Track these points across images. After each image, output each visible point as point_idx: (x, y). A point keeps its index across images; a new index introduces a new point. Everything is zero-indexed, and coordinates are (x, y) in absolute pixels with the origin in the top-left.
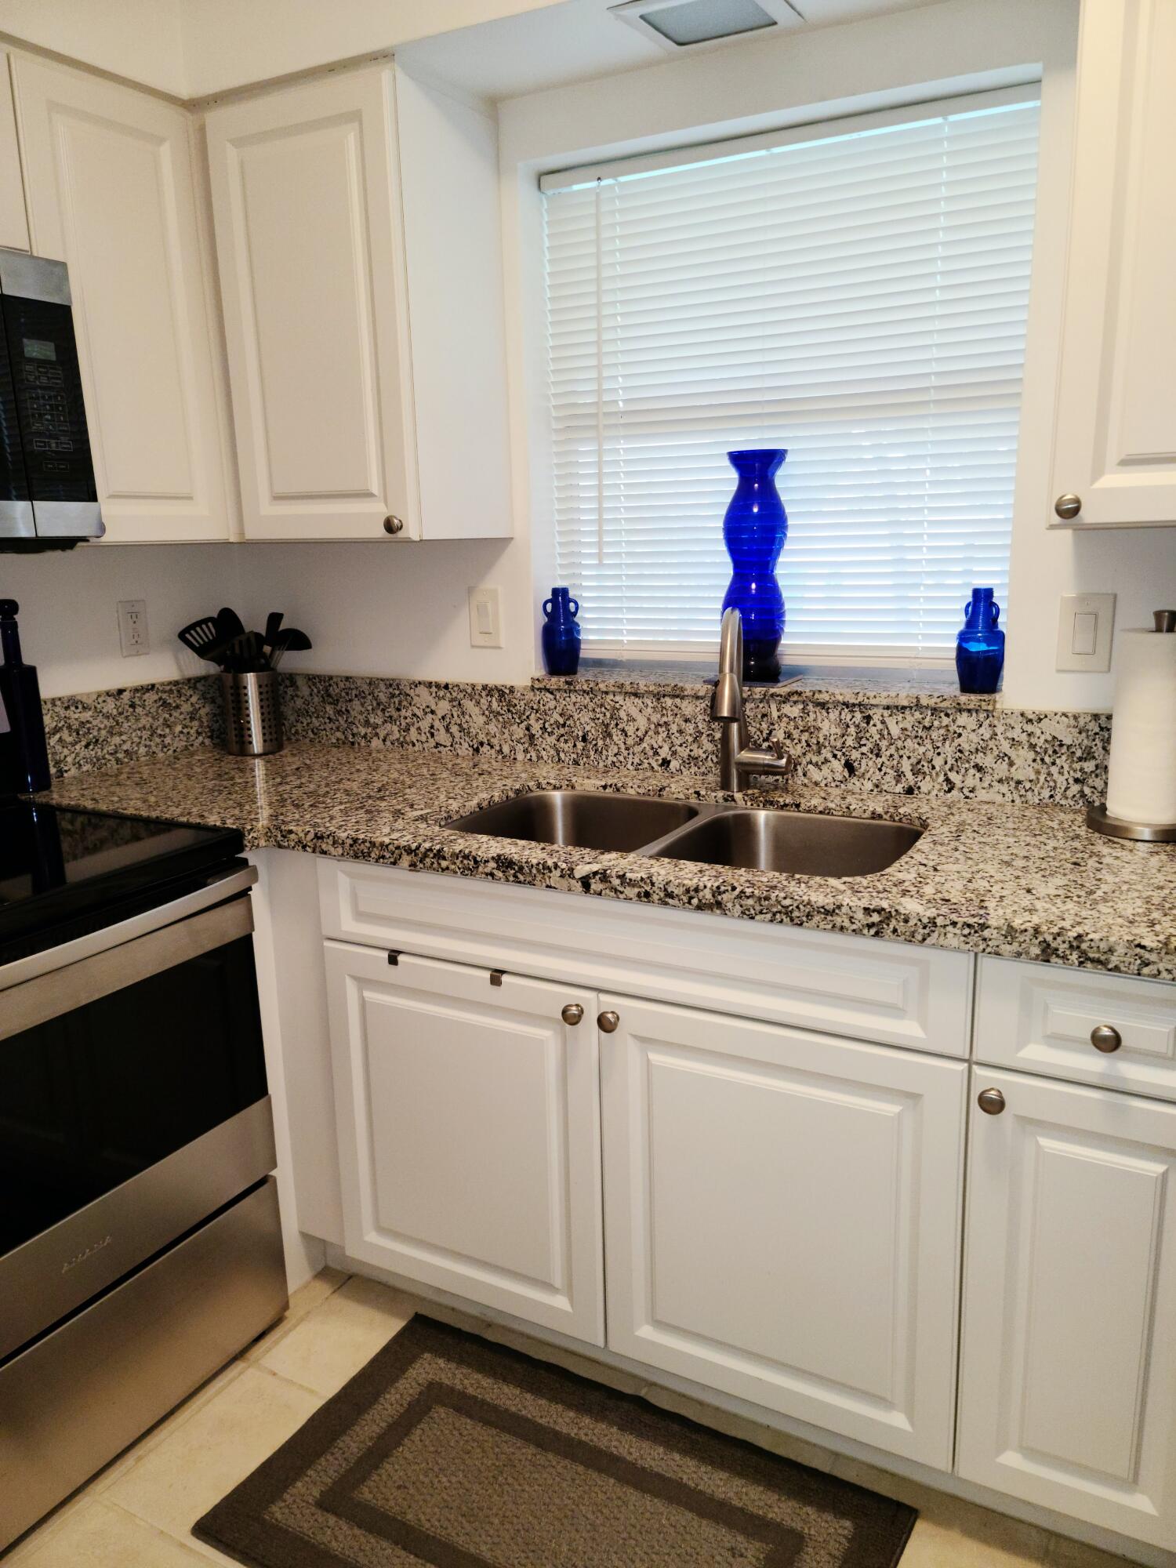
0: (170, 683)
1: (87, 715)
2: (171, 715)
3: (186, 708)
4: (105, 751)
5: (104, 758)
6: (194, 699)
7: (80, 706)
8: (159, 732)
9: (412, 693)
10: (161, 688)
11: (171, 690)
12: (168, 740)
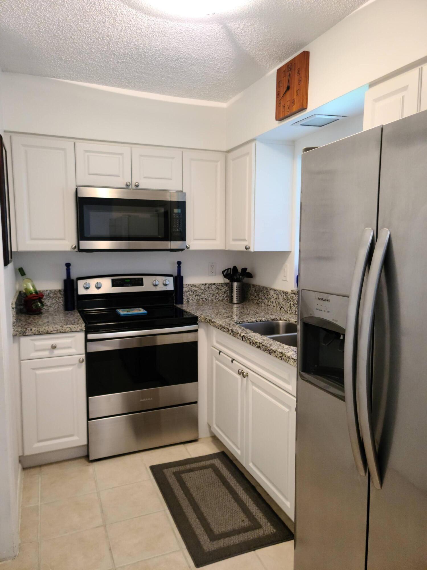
0: (220, 283)
1: (196, 289)
2: (219, 291)
3: (224, 290)
4: (200, 298)
5: (199, 299)
6: (226, 288)
7: (195, 286)
8: (215, 295)
9: (270, 291)
10: (217, 284)
11: (220, 285)
12: (217, 297)
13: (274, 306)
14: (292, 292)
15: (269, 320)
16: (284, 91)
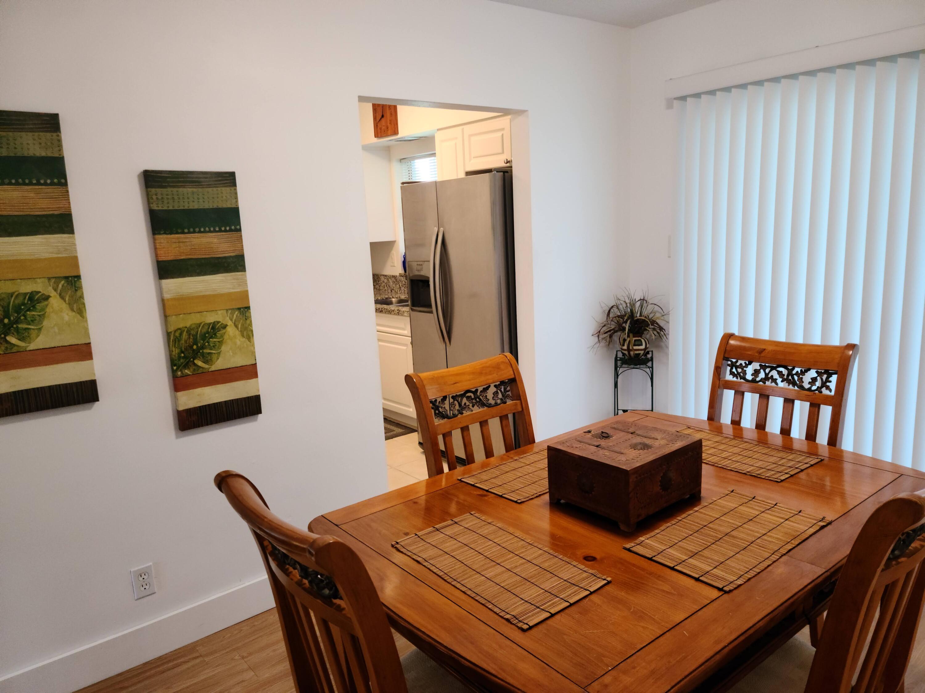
13: (385, 290)
14: (400, 275)
15: (384, 298)
16: (380, 118)
